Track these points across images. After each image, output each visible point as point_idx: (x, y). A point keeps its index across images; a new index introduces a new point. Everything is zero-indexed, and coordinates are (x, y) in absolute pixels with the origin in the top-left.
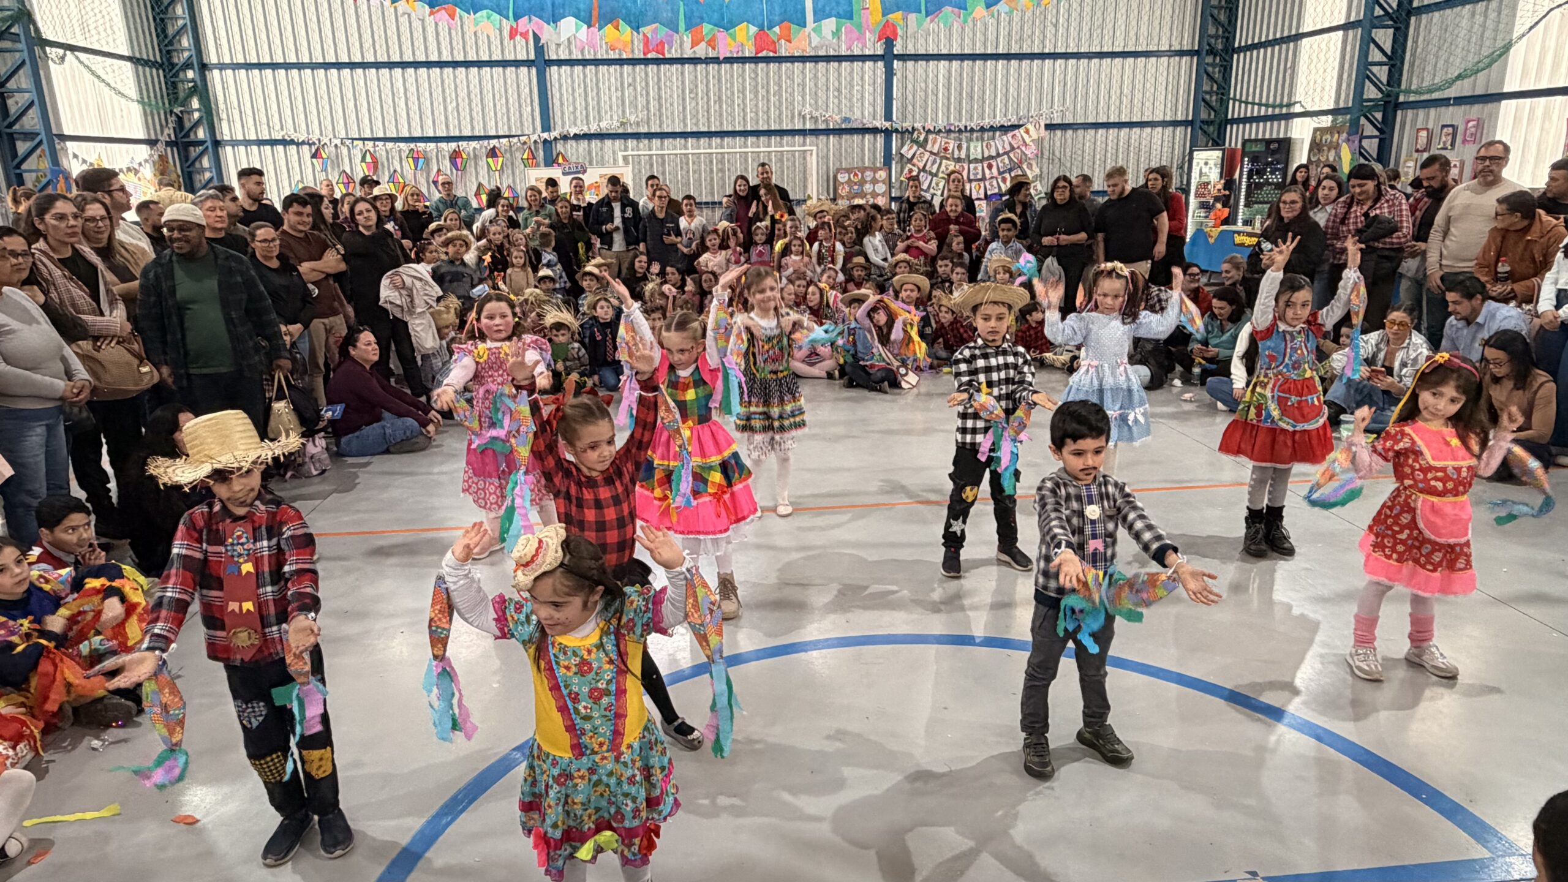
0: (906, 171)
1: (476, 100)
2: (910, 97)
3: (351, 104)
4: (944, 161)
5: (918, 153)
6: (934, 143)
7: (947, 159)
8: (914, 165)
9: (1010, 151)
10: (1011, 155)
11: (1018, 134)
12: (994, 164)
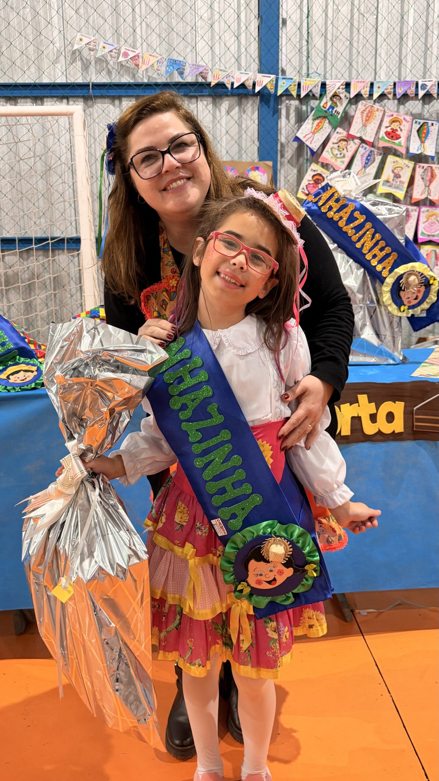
0: (308, 178)
2: (319, 18)
4: (391, 159)
5: (335, 138)
6: (366, 120)
7: (396, 153)
8: (325, 166)
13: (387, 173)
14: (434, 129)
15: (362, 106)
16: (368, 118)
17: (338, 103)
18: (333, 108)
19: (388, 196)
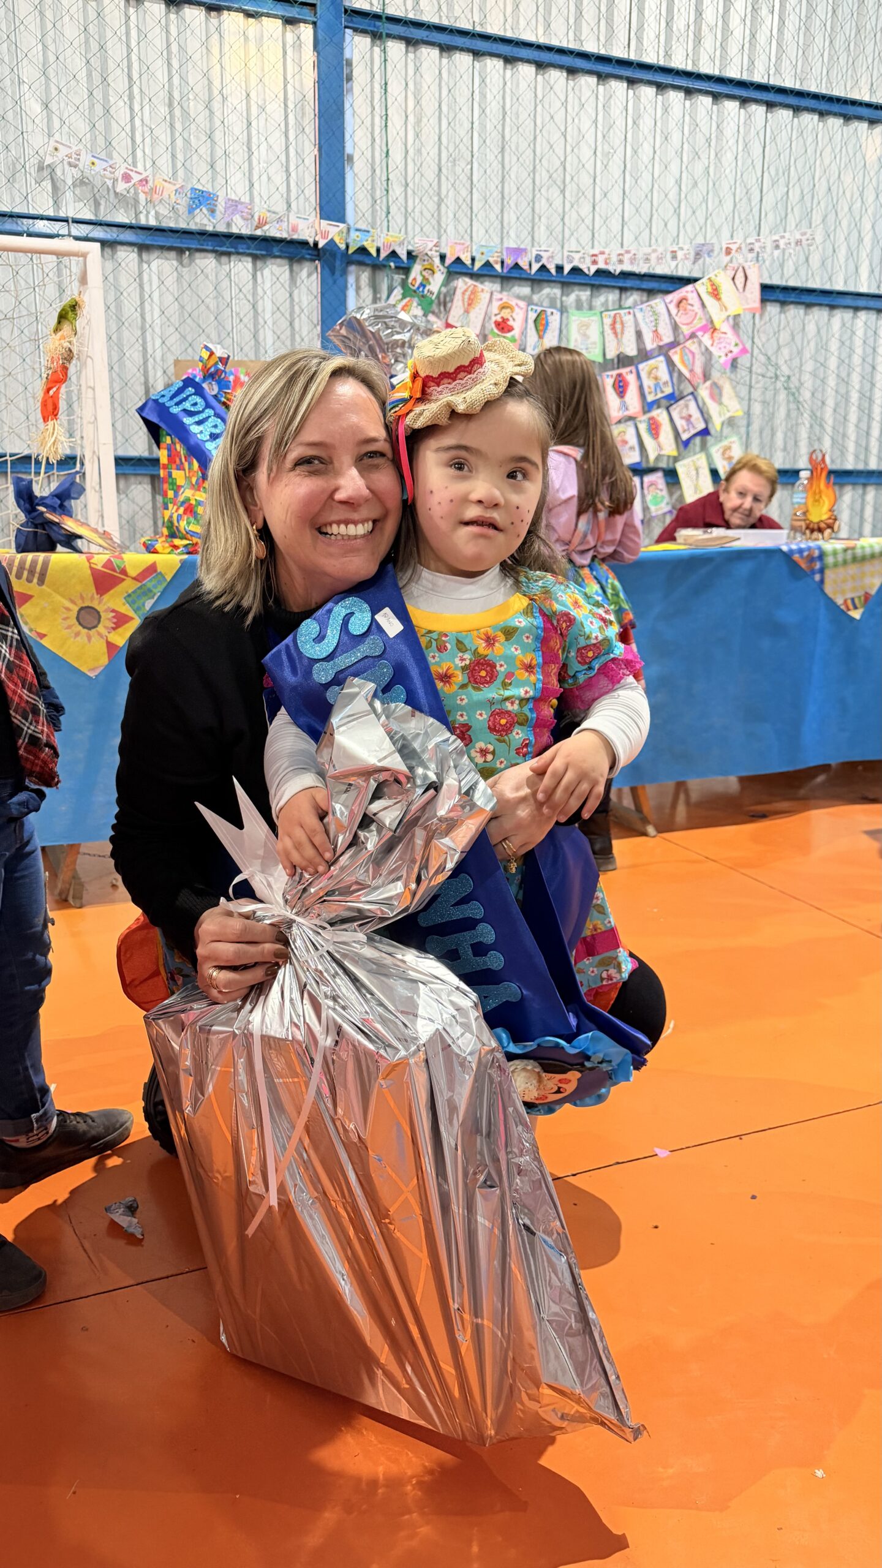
6: (469, 305)
9: (673, 345)
10: (676, 359)
11: (693, 298)
12: (631, 379)
14: (554, 319)
15: (462, 284)
16: (470, 303)
17: (431, 280)
18: (424, 286)
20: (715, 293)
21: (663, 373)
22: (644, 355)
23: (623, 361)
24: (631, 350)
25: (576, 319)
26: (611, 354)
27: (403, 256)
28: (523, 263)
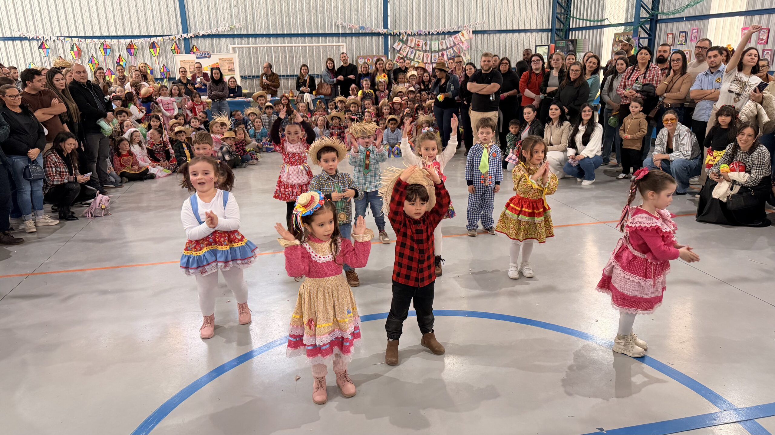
1: (142, 14)
2: (397, 15)
3: (63, 16)
4: (417, 52)
5: (403, 47)
7: (419, 50)
8: (401, 54)
9: (453, 46)
10: (455, 48)
11: (458, 36)
12: (445, 53)
13: (417, 56)
14: (429, 43)
15: (410, 38)
16: (412, 42)
19: (417, 62)
20: (463, 35)
21: (452, 52)
22: (447, 48)
23: (443, 50)
24: (445, 48)
25: (433, 43)
26: (441, 48)
27: (398, 34)
28: (422, 33)
